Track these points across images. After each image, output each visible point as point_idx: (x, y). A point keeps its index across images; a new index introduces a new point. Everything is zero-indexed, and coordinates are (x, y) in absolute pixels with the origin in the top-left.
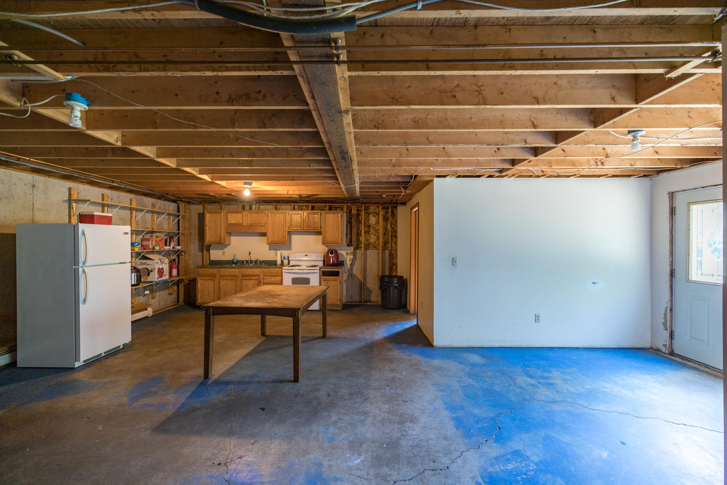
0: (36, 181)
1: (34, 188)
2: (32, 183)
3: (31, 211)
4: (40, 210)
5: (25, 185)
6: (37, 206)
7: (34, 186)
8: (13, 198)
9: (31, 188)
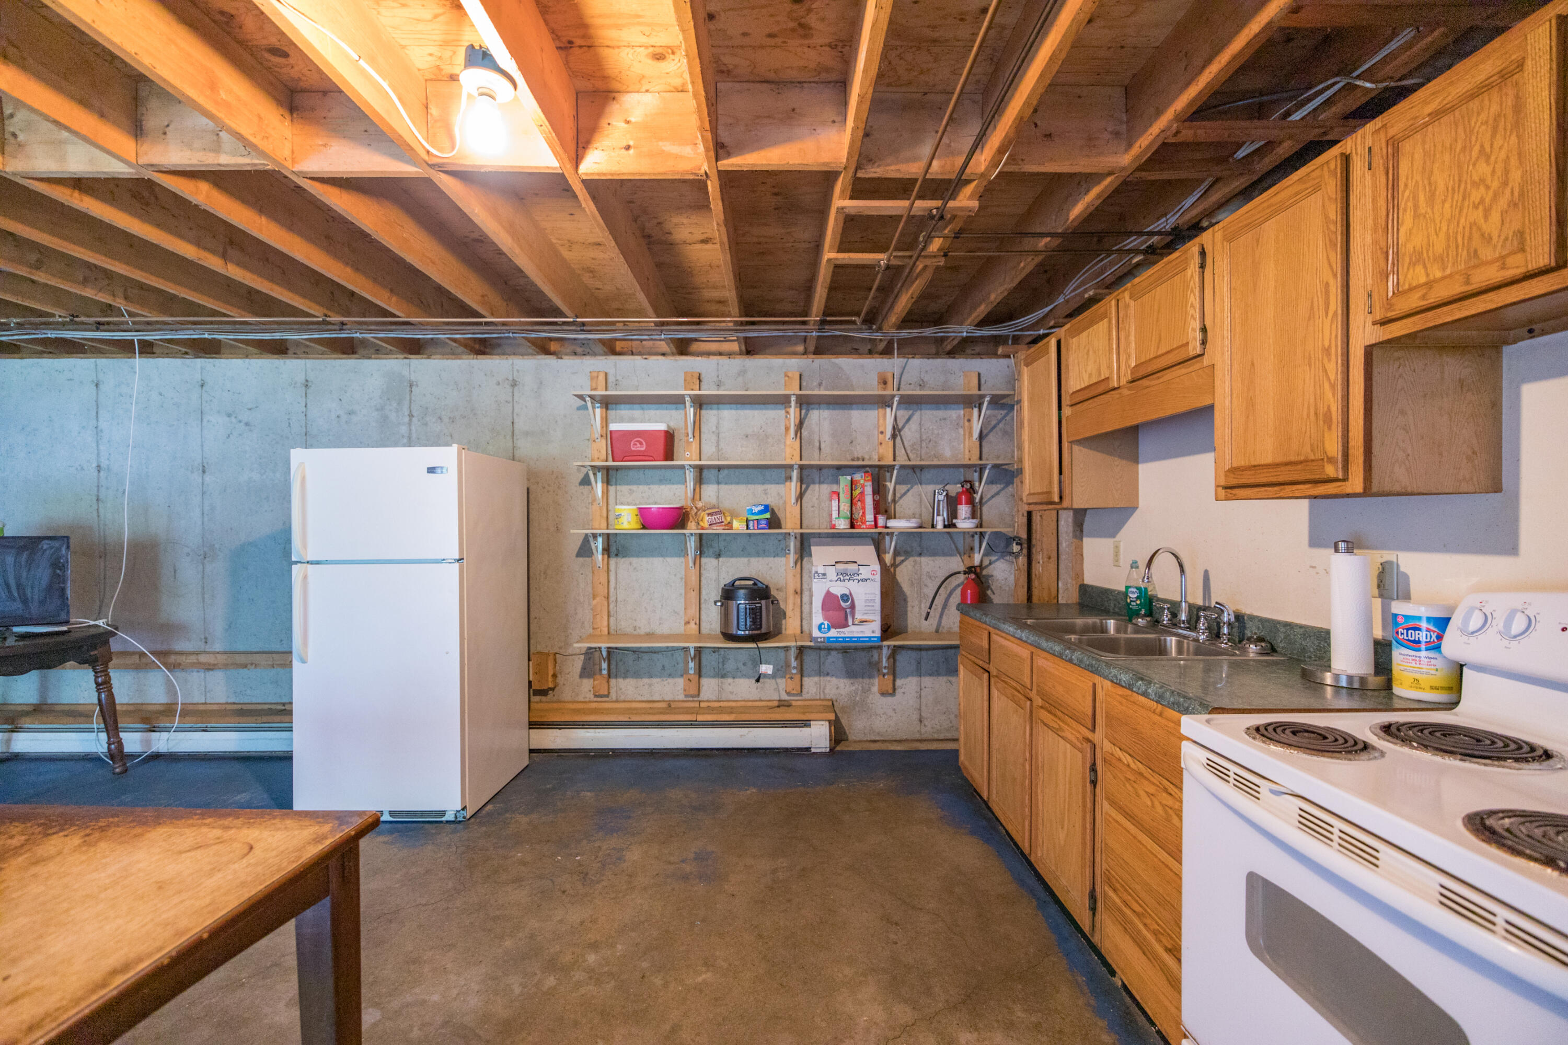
0: (518, 371)
1: (516, 388)
2: (511, 379)
3: (509, 437)
4: (527, 434)
5: (498, 384)
6: (520, 425)
7: (514, 384)
8: (475, 414)
9: (509, 389)
